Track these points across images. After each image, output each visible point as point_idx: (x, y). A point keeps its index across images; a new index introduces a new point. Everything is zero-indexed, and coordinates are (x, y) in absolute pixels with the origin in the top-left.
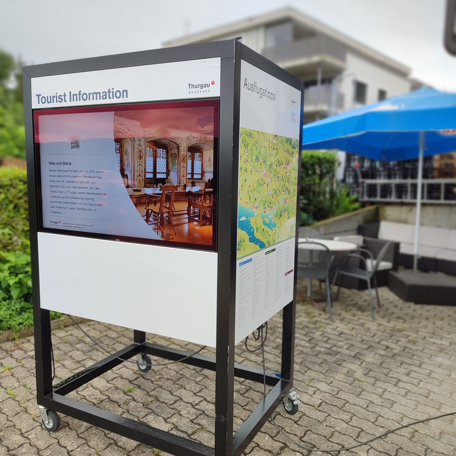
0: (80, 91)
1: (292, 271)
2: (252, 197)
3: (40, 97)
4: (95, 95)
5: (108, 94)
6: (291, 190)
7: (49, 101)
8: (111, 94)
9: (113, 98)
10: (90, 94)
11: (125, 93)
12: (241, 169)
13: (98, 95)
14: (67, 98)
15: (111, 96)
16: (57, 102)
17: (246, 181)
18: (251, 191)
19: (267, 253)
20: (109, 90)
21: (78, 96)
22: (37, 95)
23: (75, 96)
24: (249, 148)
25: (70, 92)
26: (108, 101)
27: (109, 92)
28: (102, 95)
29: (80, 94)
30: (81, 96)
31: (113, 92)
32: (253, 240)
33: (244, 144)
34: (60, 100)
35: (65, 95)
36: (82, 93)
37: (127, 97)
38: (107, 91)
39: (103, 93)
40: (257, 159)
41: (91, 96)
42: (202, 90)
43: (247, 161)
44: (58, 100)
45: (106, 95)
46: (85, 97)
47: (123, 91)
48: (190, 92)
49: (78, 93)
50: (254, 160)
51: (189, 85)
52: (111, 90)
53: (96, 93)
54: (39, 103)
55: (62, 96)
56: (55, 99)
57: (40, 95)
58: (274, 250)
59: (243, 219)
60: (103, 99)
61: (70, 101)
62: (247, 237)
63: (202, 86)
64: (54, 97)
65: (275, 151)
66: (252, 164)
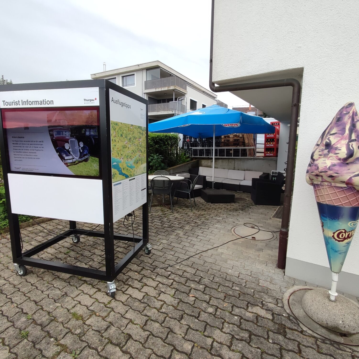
0: (27, 100)
1: (145, 188)
2: (119, 154)
3: (5, 102)
4: (36, 102)
5: (43, 102)
6: (143, 151)
7: (10, 104)
8: (44, 102)
9: (46, 104)
10: (33, 102)
11: (52, 102)
12: (112, 140)
13: (38, 102)
14: (21, 103)
15: (45, 103)
16: (14, 105)
17: (115, 146)
18: (119, 151)
19: (130, 180)
20: (43, 100)
21: (26, 102)
22: (3, 101)
23: (25, 103)
24: (117, 130)
25: (22, 100)
26: (43, 106)
27: (43, 101)
28: (39, 102)
29: (27, 102)
30: (28, 102)
31: (45, 101)
32: (121, 174)
33: (113, 129)
34: (16, 104)
35: (19, 102)
36: (28, 101)
37: (53, 104)
38: (42, 101)
39: (40, 101)
40: (122, 136)
41: (34, 103)
42: (91, 102)
43: (116, 136)
44: (15, 104)
45: (42, 102)
46: (30, 103)
47: (51, 101)
48: (85, 103)
49: (26, 101)
50: (120, 136)
51: (84, 99)
52: (44, 100)
53: (36, 101)
54: (4, 105)
55: (17, 102)
56: (13, 103)
57: (5, 101)
58: (134, 179)
59: (115, 164)
60: (40, 104)
61: (22, 105)
62: (118, 173)
63: (91, 100)
64: (13, 102)
65: (132, 132)
66: (119, 138)
